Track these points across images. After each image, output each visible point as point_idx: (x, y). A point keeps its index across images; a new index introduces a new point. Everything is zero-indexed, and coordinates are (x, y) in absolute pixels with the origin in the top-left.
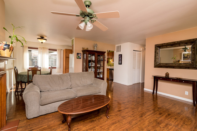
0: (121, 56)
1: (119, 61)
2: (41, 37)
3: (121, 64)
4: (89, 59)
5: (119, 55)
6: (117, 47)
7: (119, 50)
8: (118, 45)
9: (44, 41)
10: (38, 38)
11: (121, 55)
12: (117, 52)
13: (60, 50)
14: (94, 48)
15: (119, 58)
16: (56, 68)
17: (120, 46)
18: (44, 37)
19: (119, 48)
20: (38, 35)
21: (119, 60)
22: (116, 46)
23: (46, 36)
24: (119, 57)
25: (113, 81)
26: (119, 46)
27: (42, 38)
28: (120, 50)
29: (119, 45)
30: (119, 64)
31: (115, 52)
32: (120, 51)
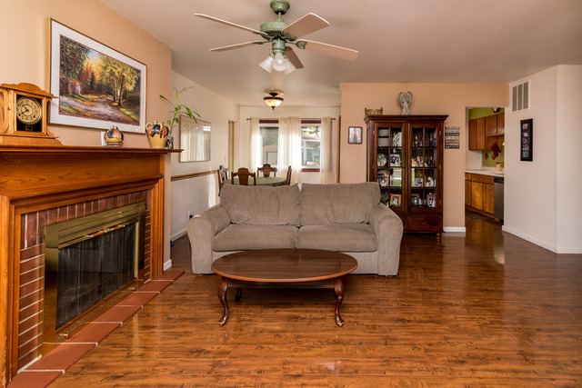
0: (527, 126)
1: (522, 147)
2: (271, 94)
3: (530, 158)
4: (384, 143)
5: (523, 122)
6: (514, 89)
7: (520, 104)
8: (516, 83)
9: (277, 103)
10: (266, 98)
11: (530, 122)
12: (514, 109)
13: (329, 121)
14: (402, 108)
15: (522, 136)
16: (317, 170)
17: (526, 85)
18: (276, 94)
19: (521, 97)
20: (266, 91)
21: (522, 144)
22: (512, 85)
23: (282, 92)
24: (523, 131)
25: (505, 228)
26: (520, 86)
27: (274, 95)
28: (526, 101)
29: (522, 82)
30: (523, 159)
31: (508, 111)
32: (526, 106)
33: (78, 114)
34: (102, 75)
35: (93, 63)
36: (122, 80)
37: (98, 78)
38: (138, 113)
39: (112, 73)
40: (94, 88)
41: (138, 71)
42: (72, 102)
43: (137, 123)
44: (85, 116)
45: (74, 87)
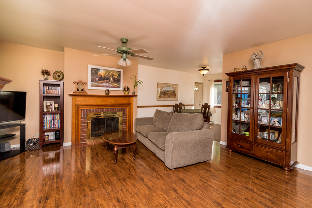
2: (202, 67)
27: (204, 68)
33: (97, 86)
34: (105, 75)
35: (102, 72)
36: (113, 75)
37: (103, 76)
38: (120, 84)
39: (108, 74)
40: (102, 79)
41: (120, 72)
42: (95, 83)
43: (120, 87)
44: (99, 87)
45: (95, 80)
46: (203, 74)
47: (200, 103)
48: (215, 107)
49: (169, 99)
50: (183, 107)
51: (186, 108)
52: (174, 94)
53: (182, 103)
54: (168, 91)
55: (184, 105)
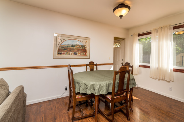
46: (121, 16)
47: (122, 62)
48: (140, 66)
49: (76, 56)
50: (95, 67)
51: (100, 68)
52: (83, 50)
53: (93, 63)
54: (73, 46)
55: (96, 65)
